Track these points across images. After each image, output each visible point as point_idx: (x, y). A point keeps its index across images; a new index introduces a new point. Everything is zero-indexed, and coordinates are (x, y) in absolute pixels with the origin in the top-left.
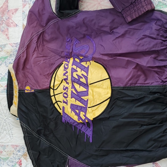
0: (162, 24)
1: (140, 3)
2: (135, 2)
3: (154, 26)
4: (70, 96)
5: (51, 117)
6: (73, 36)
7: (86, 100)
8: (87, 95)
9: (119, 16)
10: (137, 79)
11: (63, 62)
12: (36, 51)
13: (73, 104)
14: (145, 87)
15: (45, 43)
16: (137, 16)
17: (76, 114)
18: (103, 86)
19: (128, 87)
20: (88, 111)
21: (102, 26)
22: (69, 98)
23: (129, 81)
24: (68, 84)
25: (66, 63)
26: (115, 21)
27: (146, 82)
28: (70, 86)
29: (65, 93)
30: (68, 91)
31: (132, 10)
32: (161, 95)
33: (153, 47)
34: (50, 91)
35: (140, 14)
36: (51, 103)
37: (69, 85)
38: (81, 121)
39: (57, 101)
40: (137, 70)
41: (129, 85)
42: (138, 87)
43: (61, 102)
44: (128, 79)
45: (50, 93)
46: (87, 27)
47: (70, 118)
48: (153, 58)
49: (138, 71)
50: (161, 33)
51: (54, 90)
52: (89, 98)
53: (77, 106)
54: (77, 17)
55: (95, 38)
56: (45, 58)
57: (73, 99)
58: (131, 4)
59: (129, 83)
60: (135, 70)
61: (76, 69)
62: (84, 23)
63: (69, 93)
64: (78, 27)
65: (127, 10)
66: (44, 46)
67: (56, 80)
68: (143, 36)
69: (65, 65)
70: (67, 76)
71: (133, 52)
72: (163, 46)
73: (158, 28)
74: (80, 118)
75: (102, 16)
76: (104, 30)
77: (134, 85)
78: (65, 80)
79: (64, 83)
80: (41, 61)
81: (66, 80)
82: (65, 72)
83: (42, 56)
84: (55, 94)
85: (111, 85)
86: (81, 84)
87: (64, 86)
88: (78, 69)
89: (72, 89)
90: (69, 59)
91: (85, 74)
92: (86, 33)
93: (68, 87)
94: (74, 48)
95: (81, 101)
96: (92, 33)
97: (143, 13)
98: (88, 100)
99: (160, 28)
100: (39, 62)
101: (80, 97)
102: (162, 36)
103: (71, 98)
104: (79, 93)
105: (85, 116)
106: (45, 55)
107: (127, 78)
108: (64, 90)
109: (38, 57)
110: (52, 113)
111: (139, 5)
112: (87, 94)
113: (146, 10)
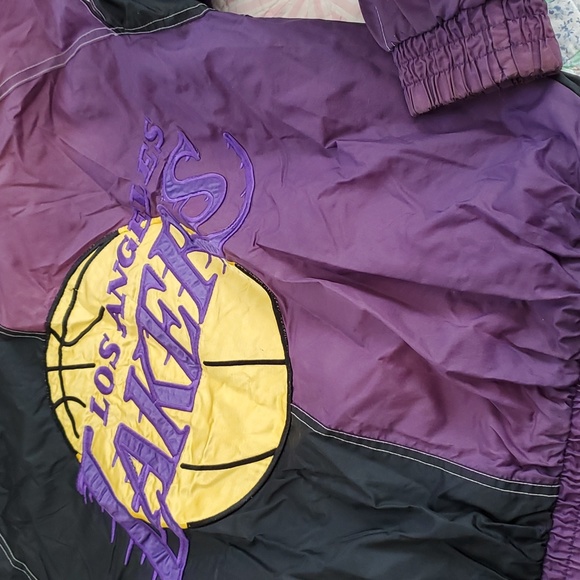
0: (574, 164)
1: (482, 29)
2: (460, 18)
3: (528, 171)
4: (120, 389)
5: (31, 459)
6: (171, 121)
7: (181, 427)
8: (188, 407)
9: (377, 71)
10: (394, 413)
11: (120, 230)
12: (13, 154)
13: (128, 425)
14: (429, 459)
15: (58, 123)
16: (461, 93)
17: (131, 475)
18: (257, 387)
19: (349, 438)
20: (179, 482)
21: (291, 110)
22: (117, 396)
23: (355, 414)
24: (124, 335)
25: (132, 235)
26: (355, 93)
27: (434, 440)
28: (128, 343)
29: (105, 371)
30: (116, 366)
31: (437, 57)
32: (488, 527)
33: (499, 278)
34: (46, 344)
35: (475, 88)
36: (44, 398)
37: (129, 337)
38: (141, 515)
39: (67, 395)
40: (401, 370)
41: (353, 428)
42: (396, 449)
43: (84, 406)
44: (353, 402)
45: (45, 351)
46: (225, 94)
47: (104, 485)
48: (491, 333)
49: (408, 373)
50: (554, 214)
51: (63, 343)
52: (194, 423)
53: (144, 442)
54: (185, 39)
55: (259, 152)
56: (47, 191)
57: (132, 408)
58: (438, 26)
59: (355, 421)
60: (391, 367)
61: (160, 276)
62: (211, 74)
63: (121, 376)
64: (187, 88)
65: (417, 48)
66: (53, 135)
67: (77, 303)
68: (461, 211)
69: (123, 242)
70: (122, 298)
71: (398, 276)
72: (551, 287)
73: (545, 187)
74: (141, 500)
75: (297, 59)
76: (299, 128)
77: (376, 434)
78: (116, 311)
79: (108, 325)
80: (25, 203)
81: (117, 314)
82: (118, 276)
83: (36, 181)
84: (64, 364)
85: (290, 399)
86: (173, 349)
87: (107, 338)
88: (171, 281)
89: (135, 358)
90: (145, 218)
91: (193, 311)
92: (219, 121)
93: (122, 349)
94: (169, 177)
95: (163, 424)
96: (248, 125)
97: (487, 83)
98: (187, 429)
99: (557, 189)
100: (18, 206)
101: (159, 407)
102: (557, 231)
103: (126, 399)
104: (157, 388)
105: (161, 498)
106: (50, 180)
107: (347, 397)
108: (105, 354)
109: (15, 185)
110: (41, 443)
111: (475, 39)
112: (187, 401)
113: (507, 74)
